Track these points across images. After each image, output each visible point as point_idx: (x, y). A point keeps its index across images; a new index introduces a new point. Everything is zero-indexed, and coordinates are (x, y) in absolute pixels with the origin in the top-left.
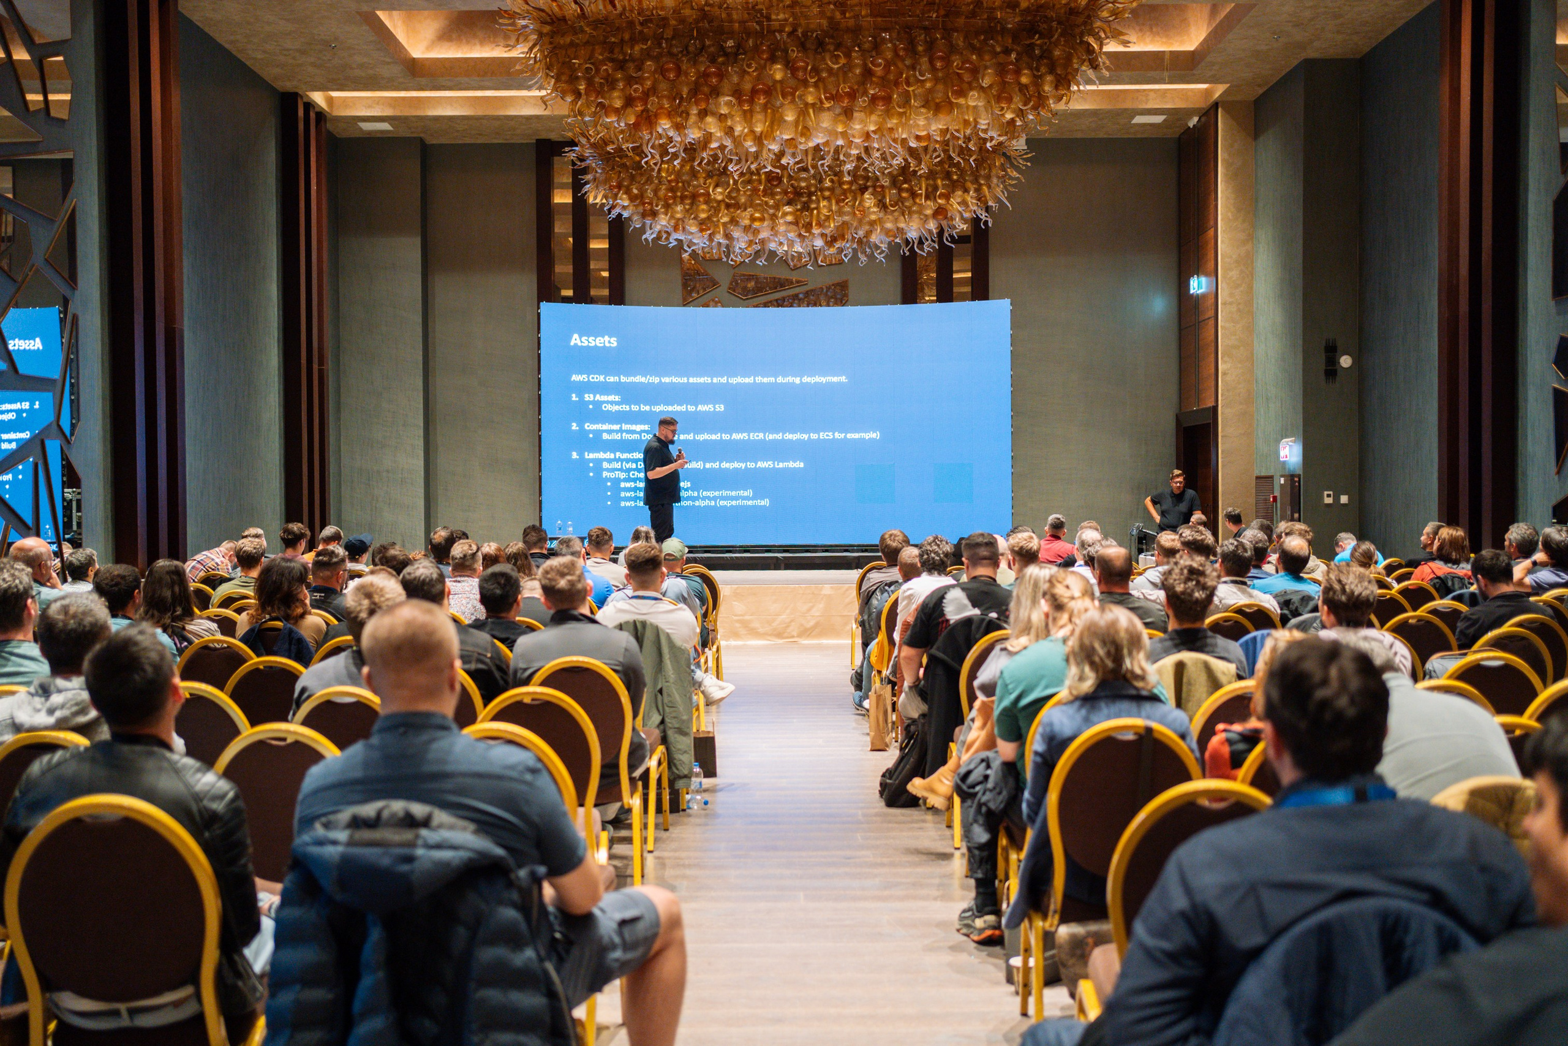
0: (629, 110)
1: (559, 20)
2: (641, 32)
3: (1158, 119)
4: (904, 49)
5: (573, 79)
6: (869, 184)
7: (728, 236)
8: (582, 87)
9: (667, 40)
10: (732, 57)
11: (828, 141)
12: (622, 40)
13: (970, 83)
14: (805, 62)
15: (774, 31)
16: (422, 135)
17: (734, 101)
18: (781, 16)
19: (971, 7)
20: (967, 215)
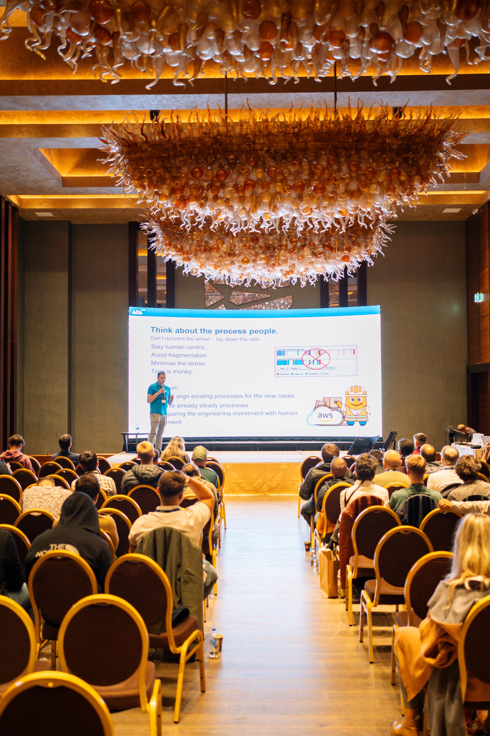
0: (173, 196)
1: (133, 144)
2: (180, 152)
3: (457, 210)
4: (332, 160)
5: (141, 178)
6: (307, 242)
7: (229, 271)
8: (146, 184)
9: (195, 155)
10: (233, 165)
11: (288, 214)
12: (169, 156)
13: (371, 180)
14: (274, 167)
15: (258, 150)
16: (69, 219)
17: (234, 190)
18: (261, 141)
19: (373, 135)
20: (360, 260)
